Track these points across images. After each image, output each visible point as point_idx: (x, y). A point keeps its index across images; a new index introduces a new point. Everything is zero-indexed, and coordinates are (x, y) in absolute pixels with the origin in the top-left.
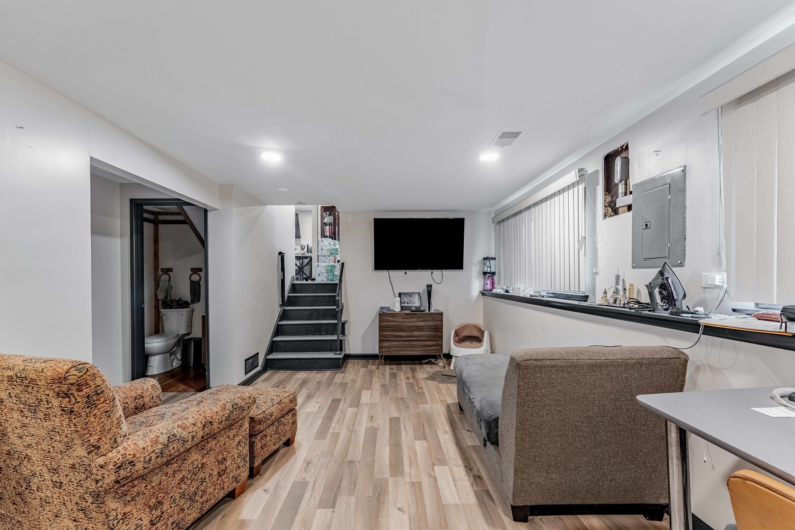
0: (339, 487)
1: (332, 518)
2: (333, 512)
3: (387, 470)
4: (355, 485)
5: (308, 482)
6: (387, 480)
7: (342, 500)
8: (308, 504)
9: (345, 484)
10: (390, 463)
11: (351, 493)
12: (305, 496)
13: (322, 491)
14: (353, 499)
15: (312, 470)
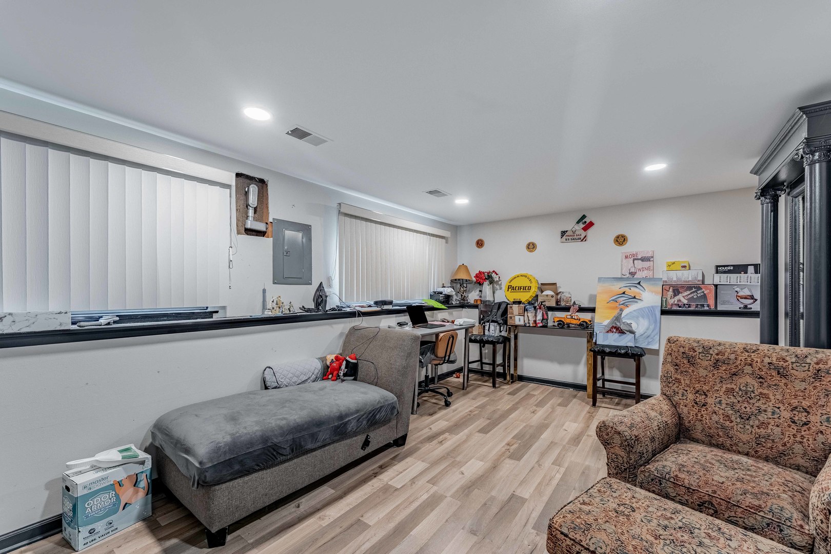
0: (501, 509)
1: (516, 488)
2: (514, 491)
3: (443, 505)
4: (485, 504)
5: (534, 528)
6: (451, 496)
7: (503, 496)
8: (536, 506)
9: (494, 510)
10: (432, 510)
11: (493, 499)
12: (538, 515)
13: (520, 513)
14: (493, 493)
15: (526, 543)
